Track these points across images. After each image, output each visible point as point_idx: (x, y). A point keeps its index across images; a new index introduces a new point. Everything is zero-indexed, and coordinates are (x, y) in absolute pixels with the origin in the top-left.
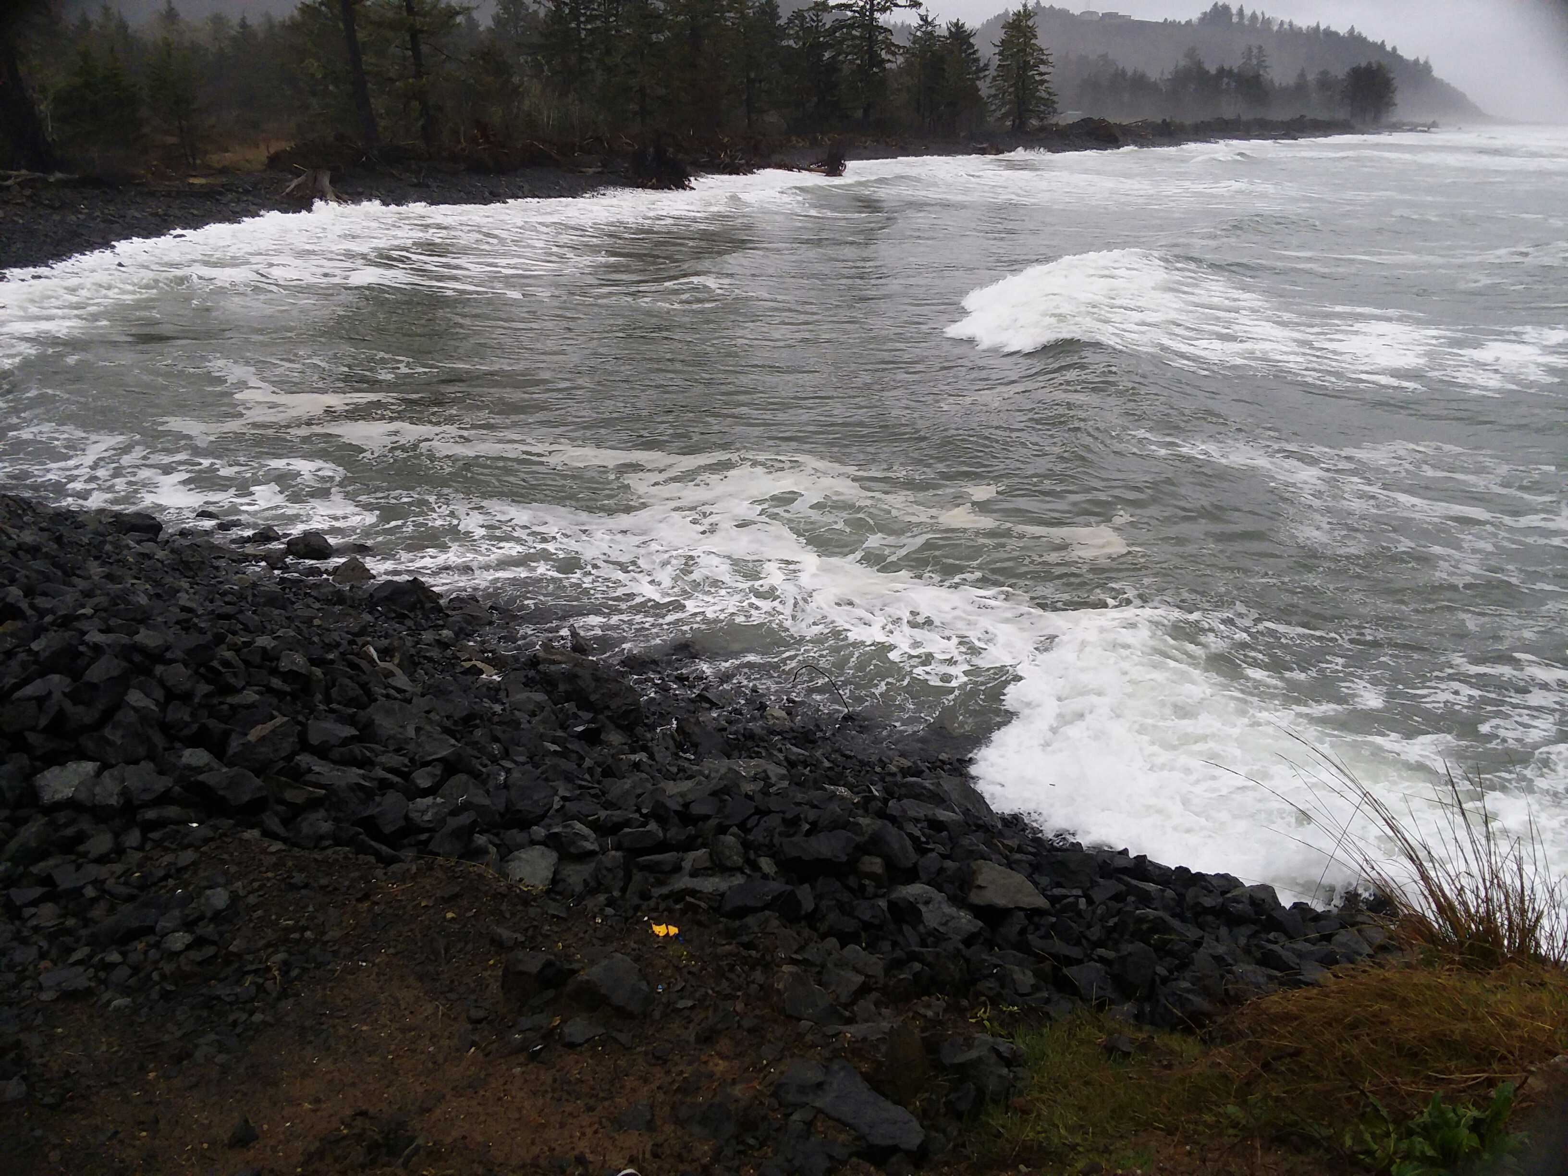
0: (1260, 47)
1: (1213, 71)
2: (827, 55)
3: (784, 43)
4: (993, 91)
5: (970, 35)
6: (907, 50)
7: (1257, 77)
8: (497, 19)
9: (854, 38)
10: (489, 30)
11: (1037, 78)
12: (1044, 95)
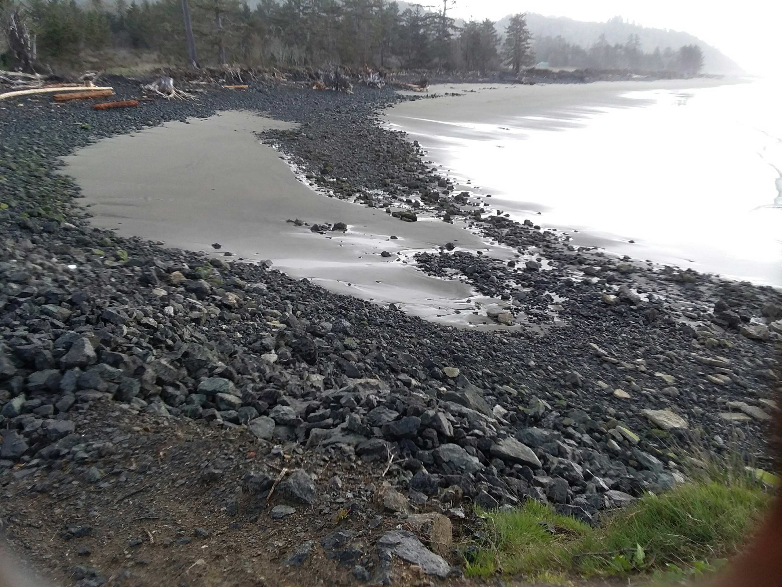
0: (636, 35)
1: (613, 45)
2: (422, 31)
3: (401, 24)
4: (503, 51)
5: (493, 24)
6: (462, 30)
7: (635, 50)
8: (259, 7)
9: (436, 23)
10: (256, 12)
11: (526, 46)
12: (529, 54)
